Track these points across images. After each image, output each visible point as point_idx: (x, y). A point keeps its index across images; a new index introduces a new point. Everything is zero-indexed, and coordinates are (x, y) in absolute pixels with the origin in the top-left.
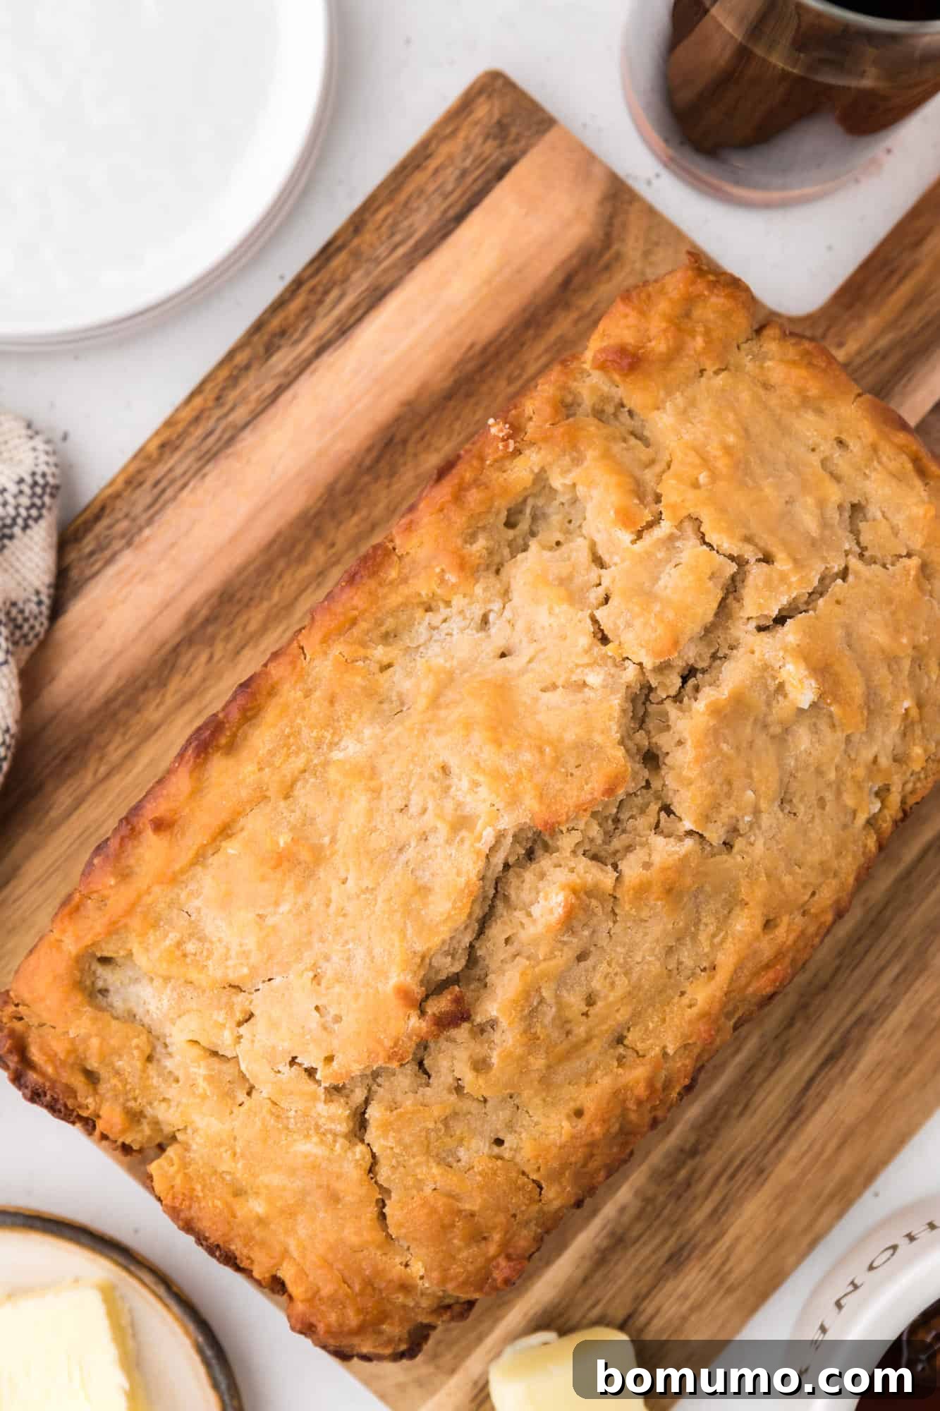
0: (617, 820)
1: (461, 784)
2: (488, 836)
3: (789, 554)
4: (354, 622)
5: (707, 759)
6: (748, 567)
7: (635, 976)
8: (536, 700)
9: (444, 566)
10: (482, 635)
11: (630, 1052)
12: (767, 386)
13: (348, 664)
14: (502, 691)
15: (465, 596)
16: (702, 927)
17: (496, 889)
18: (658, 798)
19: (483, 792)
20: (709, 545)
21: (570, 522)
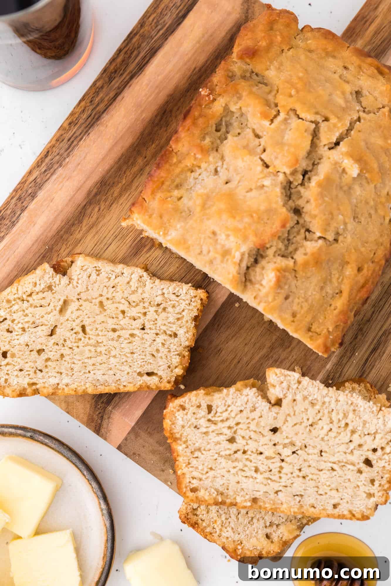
0: (289, 240)
1: (222, 237)
2: (238, 255)
3: (335, 116)
4: (163, 183)
5: (321, 205)
6: (319, 125)
7: (310, 302)
8: (245, 196)
9: (195, 152)
10: (216, 177)
11: (314, 334)
12: (310, 51)
13: (164, 201)
14: (230, 196)
15: (206, 162)
16: (333, 276)
17: (245, 277)
18: (303, 226)
19: (232, 238)
20: (301, 119)
21: (242, 124)
